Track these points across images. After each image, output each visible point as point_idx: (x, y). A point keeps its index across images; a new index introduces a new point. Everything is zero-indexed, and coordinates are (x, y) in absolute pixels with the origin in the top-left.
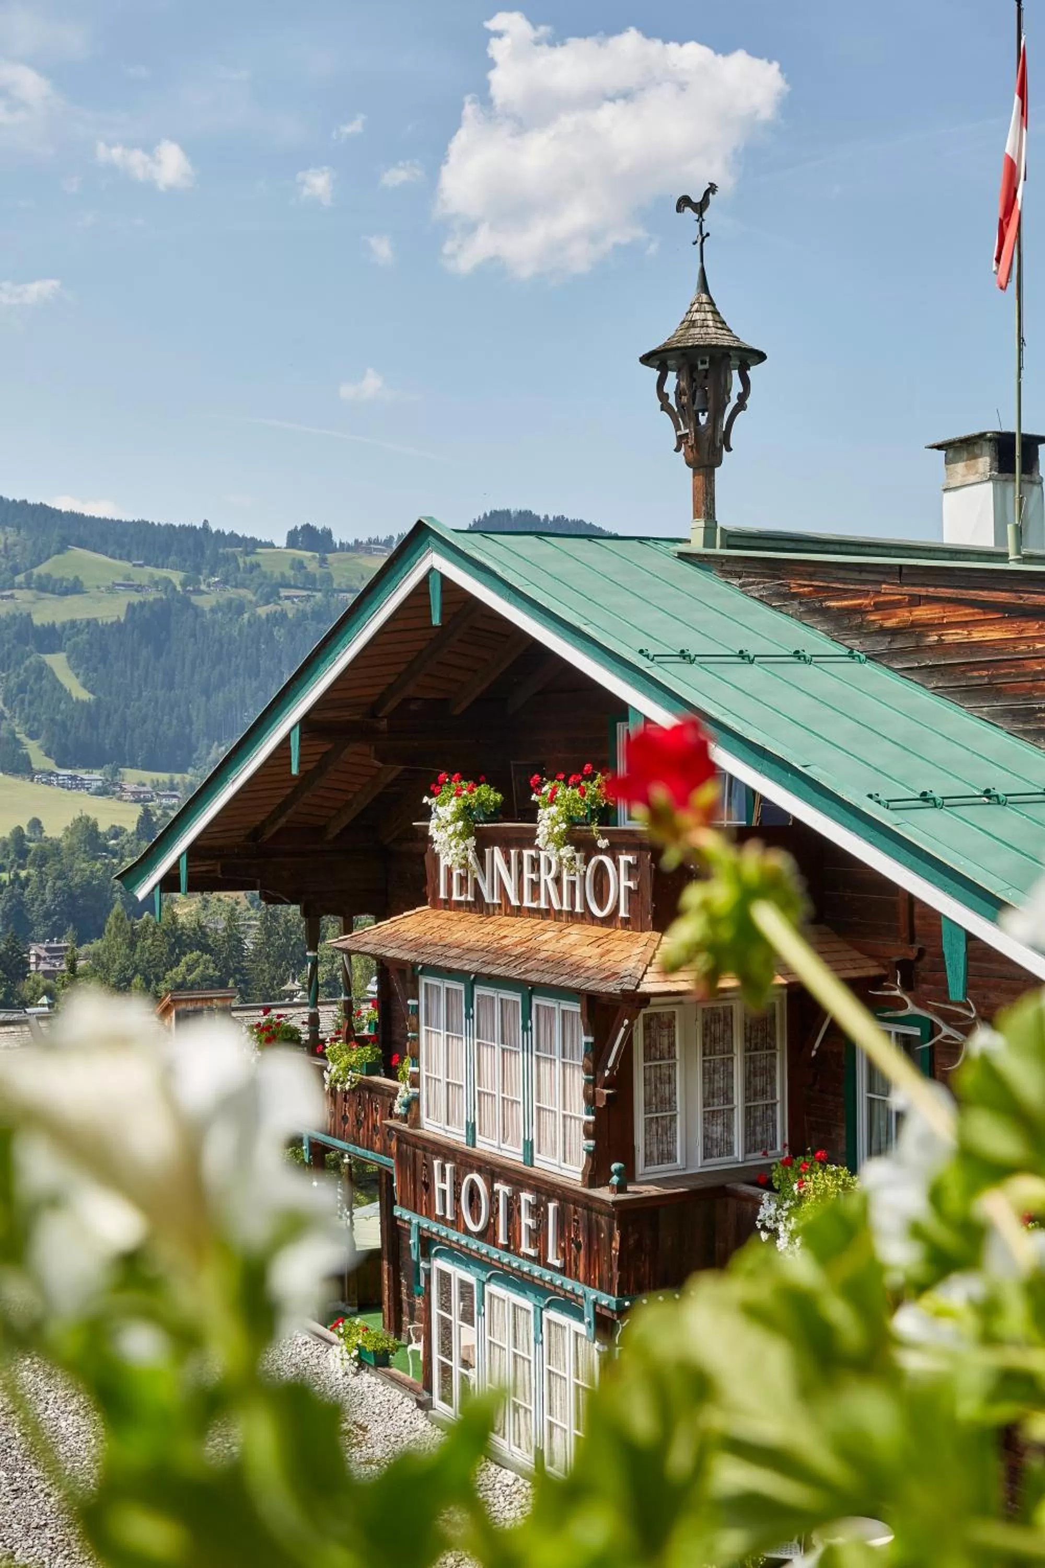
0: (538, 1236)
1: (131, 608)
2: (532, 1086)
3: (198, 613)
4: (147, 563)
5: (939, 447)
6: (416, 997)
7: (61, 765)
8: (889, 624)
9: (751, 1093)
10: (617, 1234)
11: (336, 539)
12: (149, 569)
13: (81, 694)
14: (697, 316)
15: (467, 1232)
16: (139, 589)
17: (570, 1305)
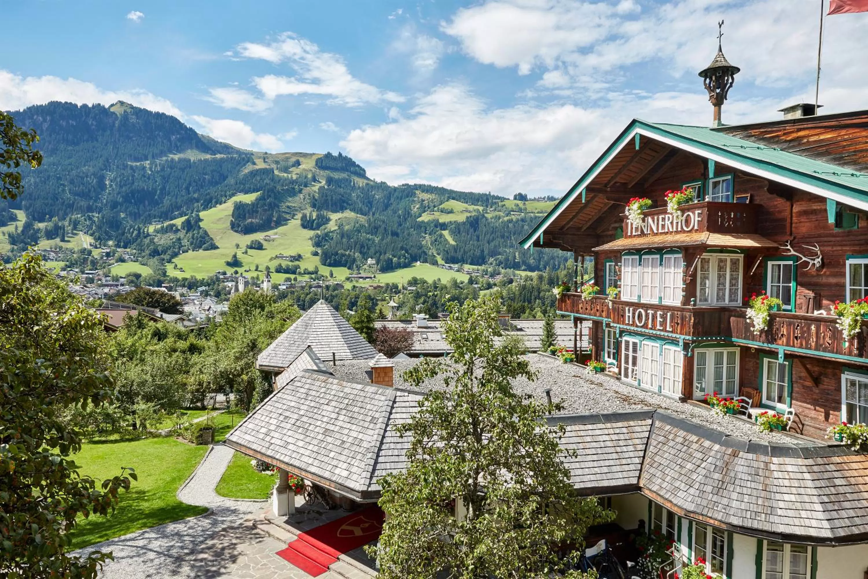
0: (663, 323)
1: (467, 218)
2: (662, 280)
3: (487, 219)
4: (472, 204)
5: (782, 111)
6: (621, 262)
7: (446, 263)
8: (788, 139)
9: (731, 285)
10: (693, 318)
11: (528, 197)
12: (473, 206)
13: (453, 243)
14: (719, 59)
15: (637, 326)
16: (470, 212)
17: (674, 342)
